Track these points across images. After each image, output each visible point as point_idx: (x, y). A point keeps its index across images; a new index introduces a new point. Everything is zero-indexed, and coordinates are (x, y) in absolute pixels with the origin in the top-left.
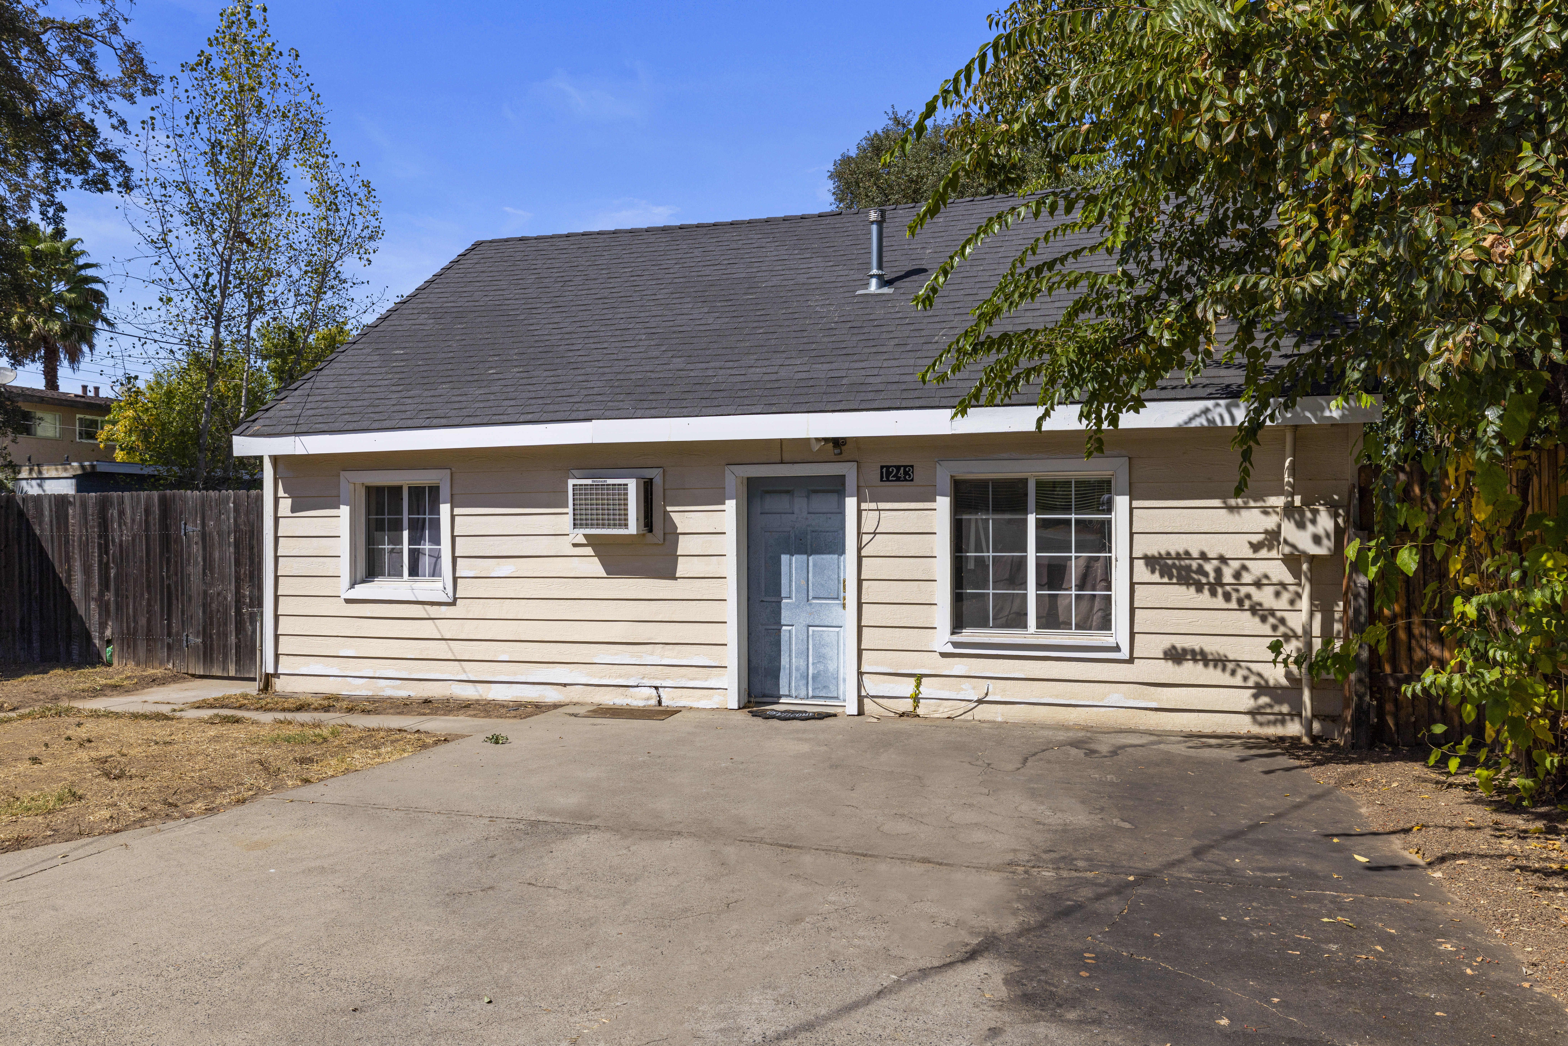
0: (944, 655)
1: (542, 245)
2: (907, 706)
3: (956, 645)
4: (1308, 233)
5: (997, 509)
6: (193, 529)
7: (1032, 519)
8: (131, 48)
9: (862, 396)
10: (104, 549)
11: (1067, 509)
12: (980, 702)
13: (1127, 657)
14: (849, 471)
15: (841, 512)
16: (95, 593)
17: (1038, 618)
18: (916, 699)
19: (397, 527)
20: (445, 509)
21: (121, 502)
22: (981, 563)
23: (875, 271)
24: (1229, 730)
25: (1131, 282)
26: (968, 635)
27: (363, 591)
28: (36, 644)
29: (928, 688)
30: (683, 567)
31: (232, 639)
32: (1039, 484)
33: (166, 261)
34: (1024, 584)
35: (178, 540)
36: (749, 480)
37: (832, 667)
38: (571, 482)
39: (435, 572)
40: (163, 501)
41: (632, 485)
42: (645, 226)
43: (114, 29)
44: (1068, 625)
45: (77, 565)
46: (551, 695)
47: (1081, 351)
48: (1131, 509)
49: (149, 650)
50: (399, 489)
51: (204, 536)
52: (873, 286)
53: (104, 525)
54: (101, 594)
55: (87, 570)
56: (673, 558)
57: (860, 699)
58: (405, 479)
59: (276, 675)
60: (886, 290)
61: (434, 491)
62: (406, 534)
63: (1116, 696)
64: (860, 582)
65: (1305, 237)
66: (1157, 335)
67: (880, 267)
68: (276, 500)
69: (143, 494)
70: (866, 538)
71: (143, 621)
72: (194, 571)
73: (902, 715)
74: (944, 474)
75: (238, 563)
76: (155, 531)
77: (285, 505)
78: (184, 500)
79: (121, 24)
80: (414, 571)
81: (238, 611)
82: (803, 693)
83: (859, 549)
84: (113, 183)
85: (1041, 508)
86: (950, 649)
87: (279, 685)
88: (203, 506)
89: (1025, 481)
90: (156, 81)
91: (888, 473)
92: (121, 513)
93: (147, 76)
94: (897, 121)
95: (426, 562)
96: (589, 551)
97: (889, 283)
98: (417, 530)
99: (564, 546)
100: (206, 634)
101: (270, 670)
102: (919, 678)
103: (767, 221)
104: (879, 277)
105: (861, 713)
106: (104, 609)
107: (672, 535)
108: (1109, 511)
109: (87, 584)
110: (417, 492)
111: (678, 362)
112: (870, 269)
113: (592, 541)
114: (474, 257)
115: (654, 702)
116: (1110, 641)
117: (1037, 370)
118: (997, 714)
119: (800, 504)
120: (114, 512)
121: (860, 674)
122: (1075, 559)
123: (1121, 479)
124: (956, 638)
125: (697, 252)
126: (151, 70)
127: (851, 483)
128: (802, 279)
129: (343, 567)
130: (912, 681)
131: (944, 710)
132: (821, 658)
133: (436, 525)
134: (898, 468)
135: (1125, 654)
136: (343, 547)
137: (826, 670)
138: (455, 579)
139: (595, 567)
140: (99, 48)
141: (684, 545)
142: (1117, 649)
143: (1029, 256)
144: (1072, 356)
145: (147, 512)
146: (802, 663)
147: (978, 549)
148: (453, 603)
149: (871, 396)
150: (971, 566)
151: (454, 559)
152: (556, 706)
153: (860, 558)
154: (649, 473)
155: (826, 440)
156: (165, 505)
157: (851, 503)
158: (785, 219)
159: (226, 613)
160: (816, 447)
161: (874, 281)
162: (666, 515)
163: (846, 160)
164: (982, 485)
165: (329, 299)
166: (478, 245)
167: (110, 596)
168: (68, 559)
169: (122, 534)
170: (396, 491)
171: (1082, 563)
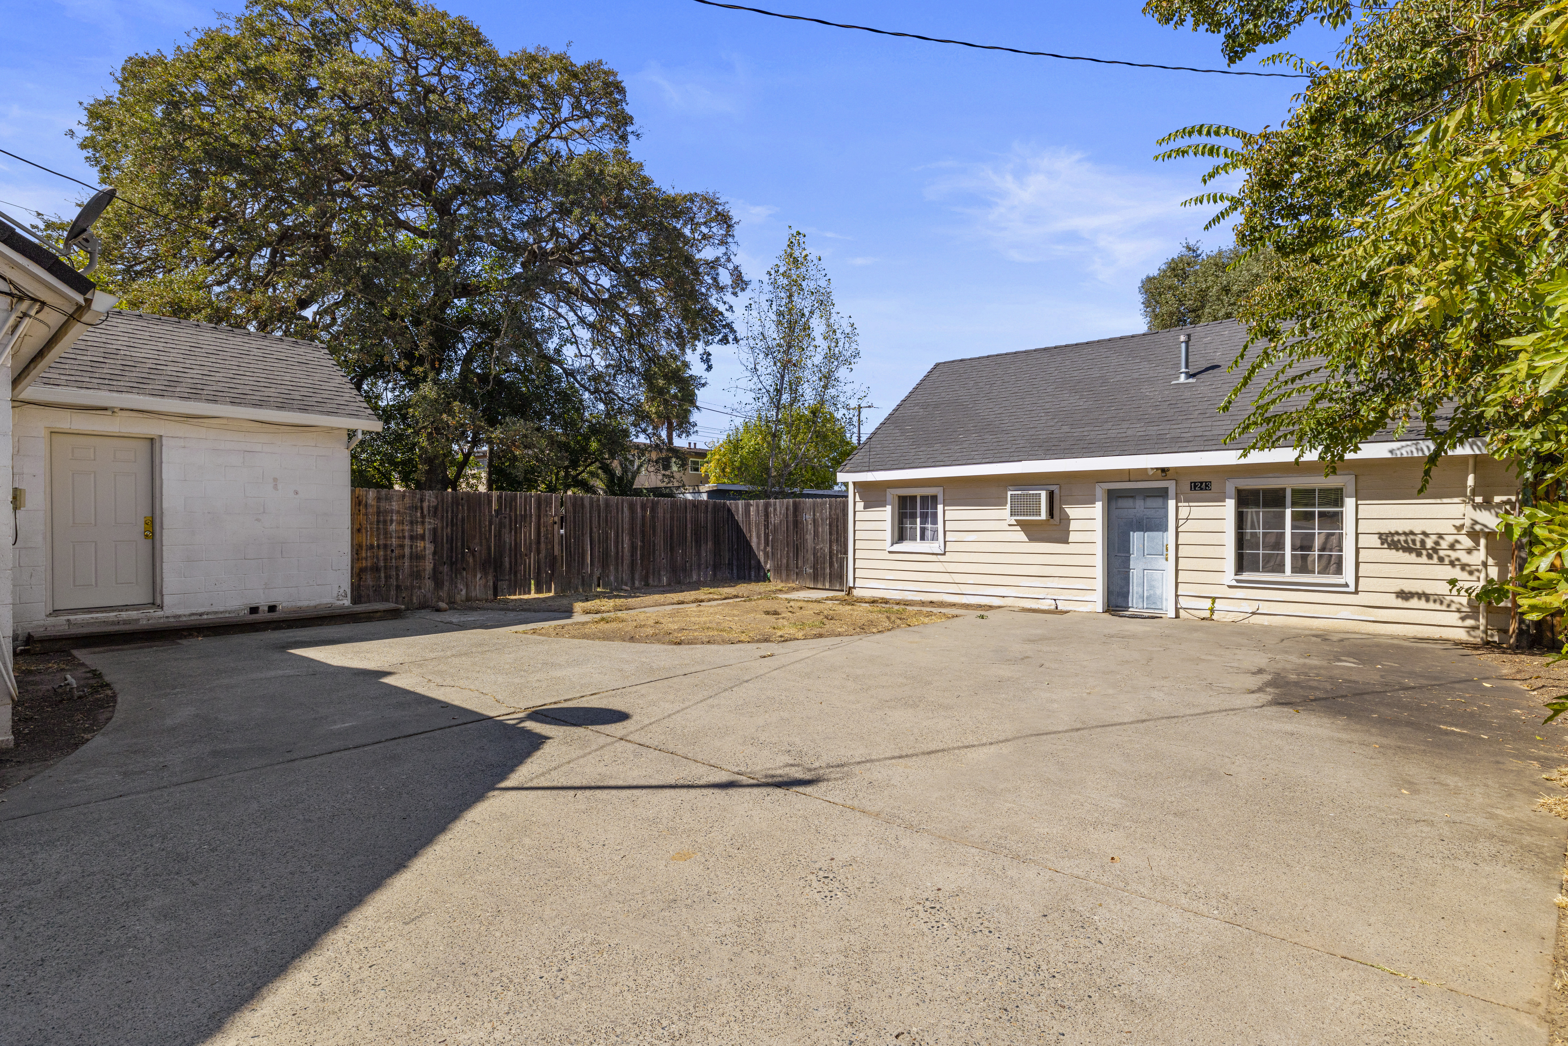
0: (1230, 587)
1: (974, 363)
2: (1207, 614)
3: (1238, 581)
4: (1437, 379)
5: (1265, 506)
6: (809, 517)
7: (1288, 512)
8: (736, 268)
9: (1179, 444)
10: (766, 527)
11: (1313, 505)
12: (1253, 613)
13: (1353, 590)
14: (1171, 485)
15: (1165, 508)
16: (762, 547)
17: (1292, 568)
18: (1212, 611)
19: (913, 516)
20: (940, 507)
21: (775, 504)
22: (1255, 535)
23: (1183, 370)
24: (1426, 636)
25: (1349, 386)
26: (1246, 576)
27: (898, 547)
28: (735, 571)
29: (1219, 605)
30: (1073, 537)
31: (828, 571)
32: (1294, 491)
33: (756, 378)
34: (1283, 549)
35: (802, 522)
36: (1109, 491)
37: (1158, 592)
38: (1009, 493)
39: (934, 538)
40: (795, 504)
41: (1044, 494)
42: (1033, 348)
43: (729, 260)
44: (1314, 572)
45: (754, 534)
46: (996, 602)
47: (1319, 423)
48: (1357, 506)
49: (787, 575)
50: (915, 497)
51: (814, 520)
52: (1182, 378)
53: (767, 515)
54: (765, 548)
55: (758, 537)
56: (1068, 532)
57: (1177, 610)
58: (918, 492)
59: (854, 588)
60: (1191, 380)
61: (934, 498)
62: (918, 520)
63: (1345, 613)
64: (1177, 546)
65: (1435, 381)
66: (1366, 414)
67: (1187, 367)
68: (855, 503)
69: (785, 501)
70: (1181, 522)
71: (785, 561)
72: (809, 537)
73: (1203, 619)
74: (1231, 487)
75: (830, 534)
76: (791, 518)
77: (860, 505)
78: (805, 503)
79: (732, 257)
80: (923, 538)
81: (831, 558)
82: (1141, 606)
83: (1177, 528)
84: (730, 340)
85: (1294, 504)
86: (1234, 583)
87: (856, 593)
88: (814, 506)
89: (1284, 490)
90: (747, 284)
91: (1195, 486)
92: (775, 510)
93: (742, 281)
94: (1189, 248)
95: (929, 534)
96: (1018, 528)
97: (1193, 376)
98: (924, 518)
99: (1004, 526)
100: (815, 568)
101: (851, 585)
102: (1214, 599)
103: (1110, 340)
104: (1186, 373)
105: (1177, 617)
106: (766, 554)
107: (1067, 520)
108: (1342, 506)
109: (759, 543)
110: (924, 498)
111: (1066, 429)
112: (1180, 368)
113: (1019, 523)
114: (937, 373)
115: (1053, 607)
116: (1342, 581)
117: (1292, 433)
118: (1265, 621)
119: (1139, 503)
120: (771, 509)
121: (1177, 596)
122: (1318, 535)
123: (1350, 488)
124: (1238, 577)
125: (1067, 363)
126: (746, 278)
127: (1172, 492)
128: (1136, 375)
129: (888, 535)
130: (1210, 601)
131: (1230, 617)
132: (1151, 587)
133: (935, 515)
134: (1201, 483)
135: (1352, 588)
136: (888, 525)
137: (1155, 594)
138: (945, 542)
139: (1022, 536)
140: (721, 270)
141: (1073, 525)
142: (1347, 585)
143: (1288, 370)
144: (1313, 426)
145: (787, 509)
146: (1140, 590)
147: (1253, 527)
148: (944, 554)
149: (1185, 444)
150: (1248, 537)
151: (945, 532)
152: (1000, 607)
153: (1177, 533)
154: (1052, 488)
155: (1157, 469)
156: (796, 506)
157: (1172, 503)
158: (1121, 338)
159: (824, 558)
160: (1151, 473)
161: (1183, 376)
162: (1062, 510)
163: (1149, 279)
164: (1255, 492)
165: (832, 391)
166: (937, 365)
167: (769, 549)
168: (750, 531)
169: (774, 520)
170: (913, 498)
171: (1323, 537)
